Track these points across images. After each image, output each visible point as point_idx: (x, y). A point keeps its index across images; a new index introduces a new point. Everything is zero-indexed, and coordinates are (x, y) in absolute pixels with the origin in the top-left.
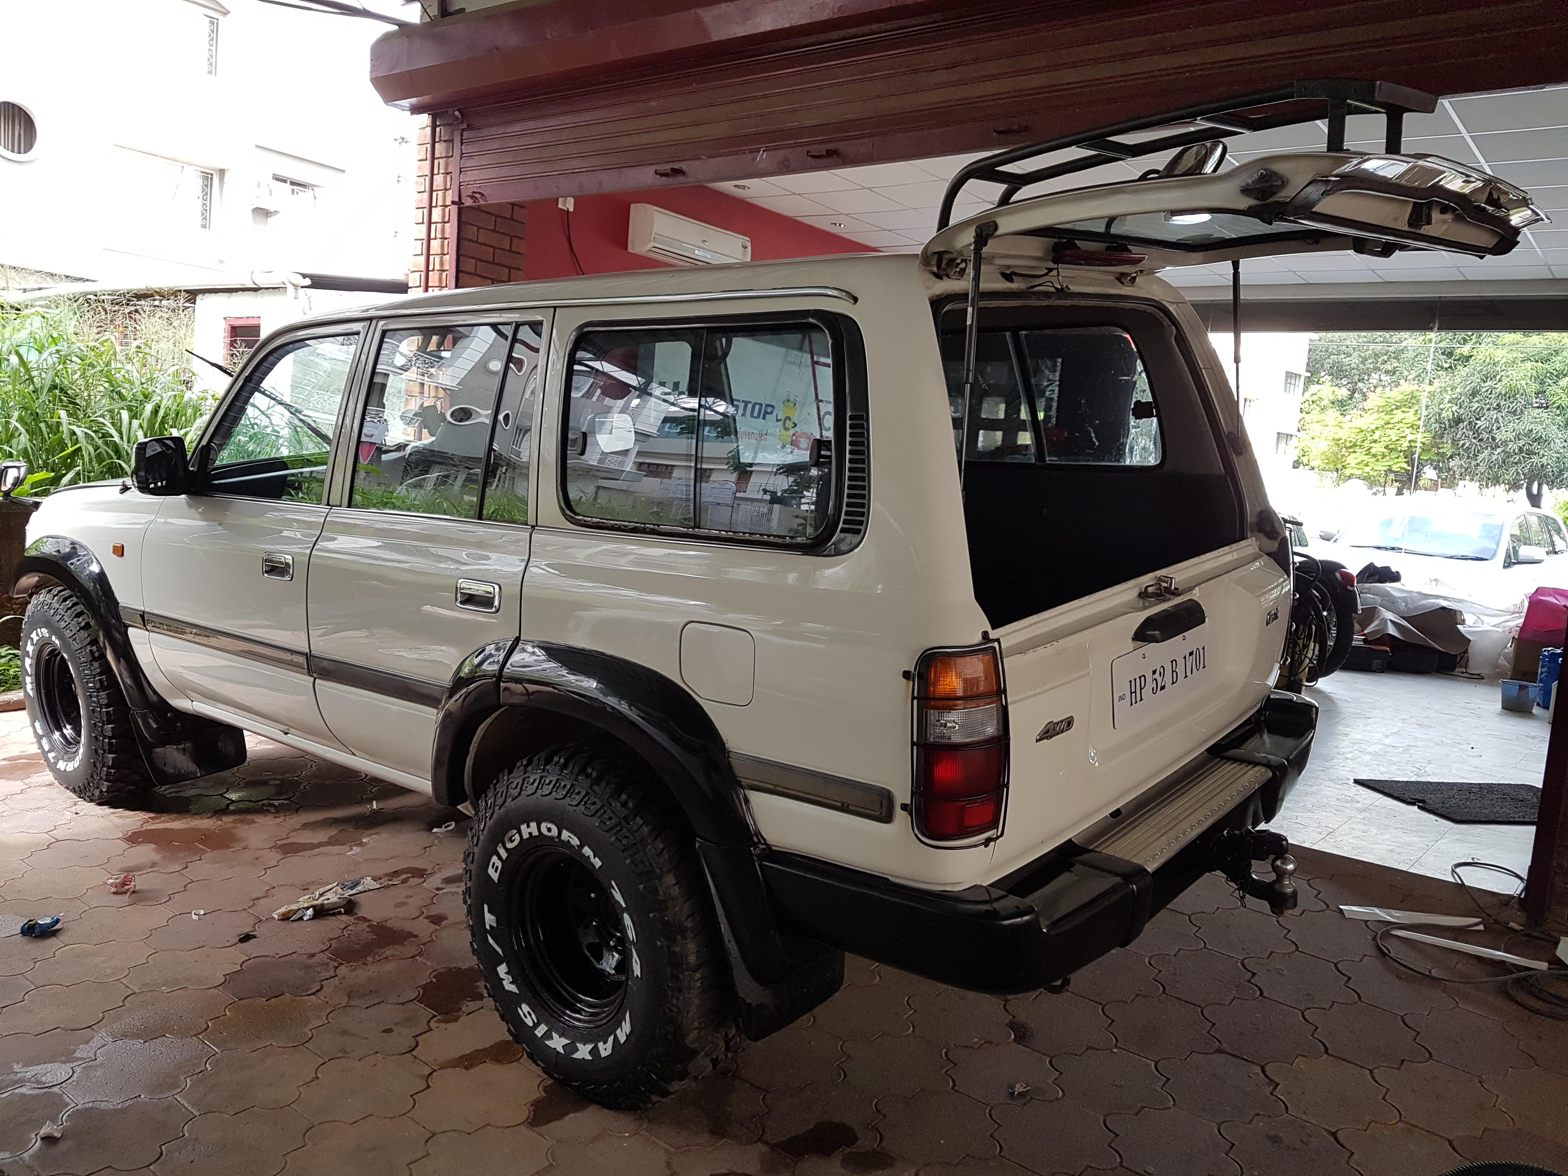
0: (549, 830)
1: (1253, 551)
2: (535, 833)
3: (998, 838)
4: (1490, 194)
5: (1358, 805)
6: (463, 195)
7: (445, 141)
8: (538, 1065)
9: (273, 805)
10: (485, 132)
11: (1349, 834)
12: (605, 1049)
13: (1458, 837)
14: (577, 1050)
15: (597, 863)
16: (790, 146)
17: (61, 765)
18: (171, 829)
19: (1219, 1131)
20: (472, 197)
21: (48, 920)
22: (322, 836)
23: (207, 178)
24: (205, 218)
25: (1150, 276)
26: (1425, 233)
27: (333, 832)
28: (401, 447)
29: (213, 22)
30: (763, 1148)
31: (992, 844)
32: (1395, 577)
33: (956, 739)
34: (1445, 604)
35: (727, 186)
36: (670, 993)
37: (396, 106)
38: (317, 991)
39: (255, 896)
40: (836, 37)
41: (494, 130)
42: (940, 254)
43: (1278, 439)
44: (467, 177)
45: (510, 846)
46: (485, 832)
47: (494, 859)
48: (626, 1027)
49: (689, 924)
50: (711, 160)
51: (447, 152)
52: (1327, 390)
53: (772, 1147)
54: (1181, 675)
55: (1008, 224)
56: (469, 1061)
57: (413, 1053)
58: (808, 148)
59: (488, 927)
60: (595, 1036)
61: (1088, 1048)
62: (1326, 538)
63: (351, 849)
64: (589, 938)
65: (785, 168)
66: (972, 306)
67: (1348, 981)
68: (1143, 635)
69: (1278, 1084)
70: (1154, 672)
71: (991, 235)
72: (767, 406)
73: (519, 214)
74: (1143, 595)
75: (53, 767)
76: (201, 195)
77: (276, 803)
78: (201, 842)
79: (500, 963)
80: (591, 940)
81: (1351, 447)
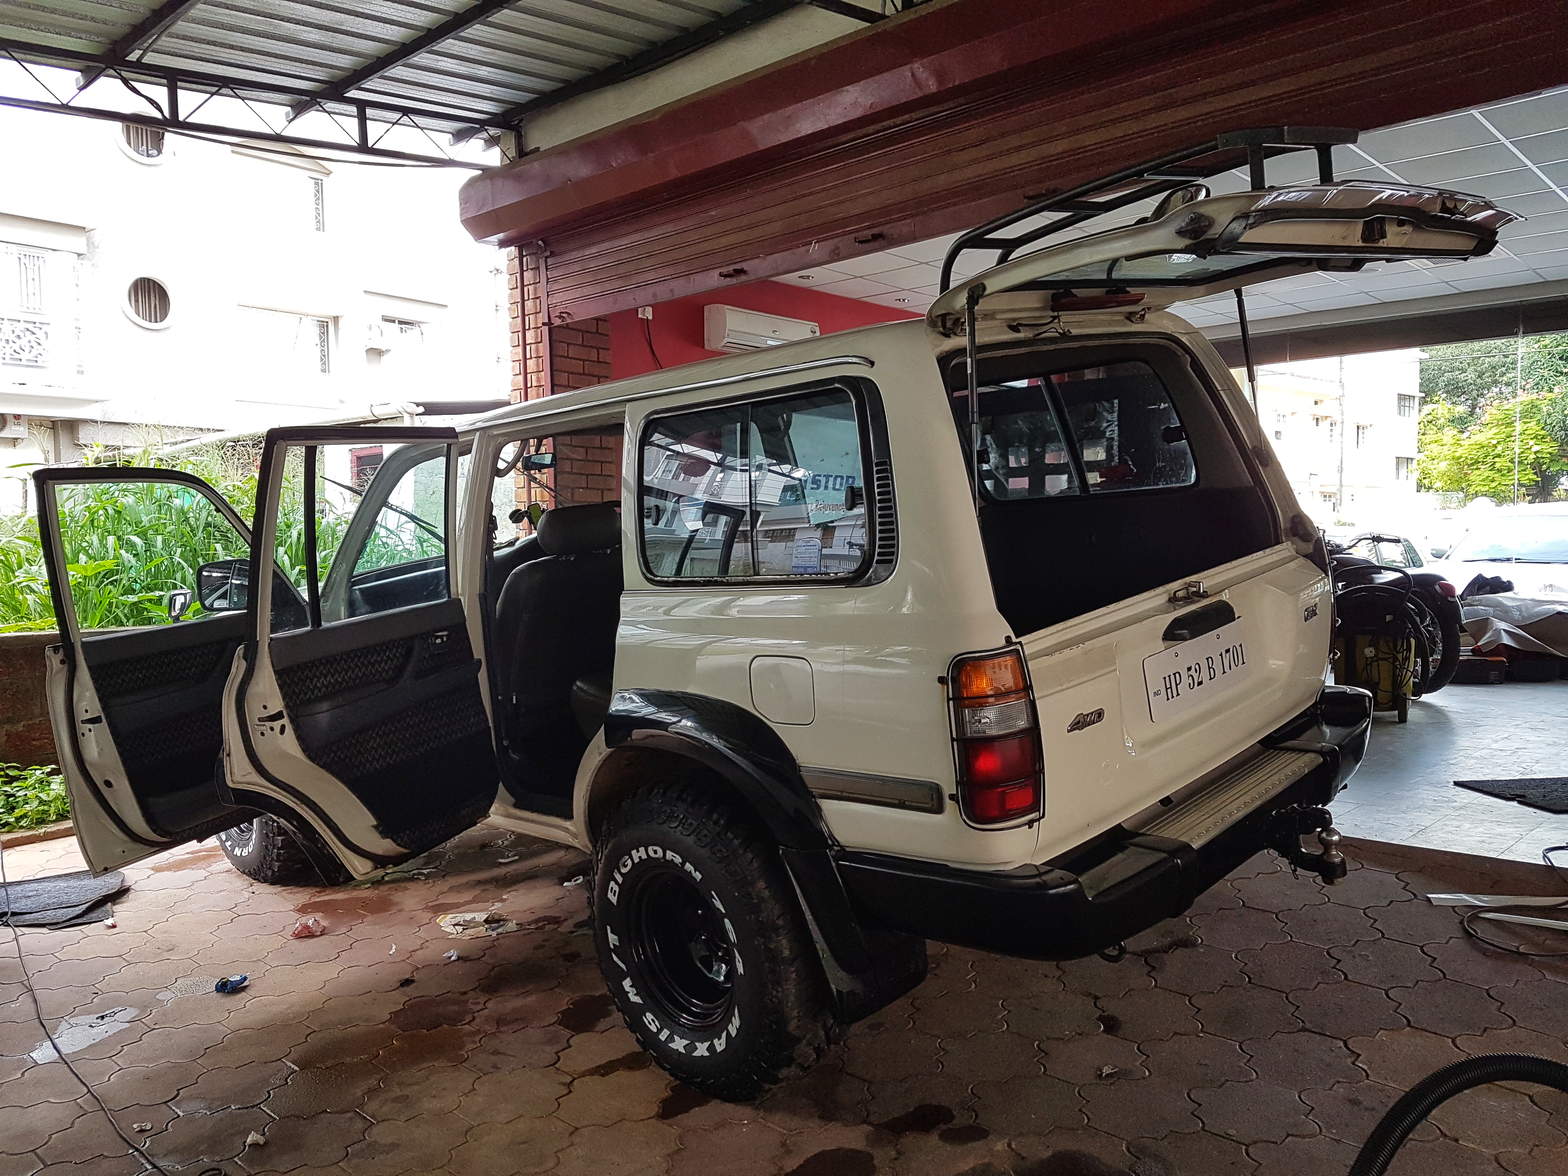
0: (655, 852)
1: (1289, 554)
2: (644, 857)
3: (1041, 818)
4: (1444, 203)
5: (1455, 804)
6: (552, 316)
7: (531, 269)
8: (665, 1069)
9: (422, 874)
10: (567, 257)
11: (1440, 830)
12: (720, 1045)
13: (1555, 825)
14: (697, 1049)
15: (698, 876)
16: (837, 236)
17: (237, 851)
18: (336, 900)
19: (1300, 1097)
20: (560, 317)
21: (238, 978)
22: (467, 896)
23: (323, 326)
24: (324, 363)
25: (1160, 313)
26: (1385, 245)
27: (476, 892)
28: (511, 544)
29: (318, 183)
30: (867, 1128)
31: (1036, 824)
32: (1507, 587)
33: (994, 732)
34: (1561, 608)
35: (792, 279)
36: (770, 986)
37: (485, 242)
38: (470, 1021)
39: (411, 949)
40: (871, 131)
41: (575, 254)
42: (944, 317)
43: (1398, 464)
44: (555, 299)
45: (624, 870)
46: (602, 861)
47: (612, 884)
48: (736, 1021)
49: (780, 922)
50: (768, 257)
51: (535, 279)
52: (1442, 408)
53: (875, 1126)
54: (1218, 672)
55: (992, 285)
56: (605, 1070)
57: (556, 1066)
58: (853, 235)
59: (612, 947)
60: (709, 1032)
61: (1176, 1033)
62: (1438, 555)
63: (493, 905)
64: (698, 950)
65: (836, 256)
66: (971, 357)
67: (1433, 962)
68: (1172, 634)
69: (1359, 1055)
70: (1189, 669)
71: (981, 296)
72: (848, 477)
73: (603, 327)
74: (1173, 600)
75: (230, 855)
76: (319, 343)
77: (425, 871)
78: (364, 908)
79: (625, 979)
80: (703, 953)
81: (1473, 464)
